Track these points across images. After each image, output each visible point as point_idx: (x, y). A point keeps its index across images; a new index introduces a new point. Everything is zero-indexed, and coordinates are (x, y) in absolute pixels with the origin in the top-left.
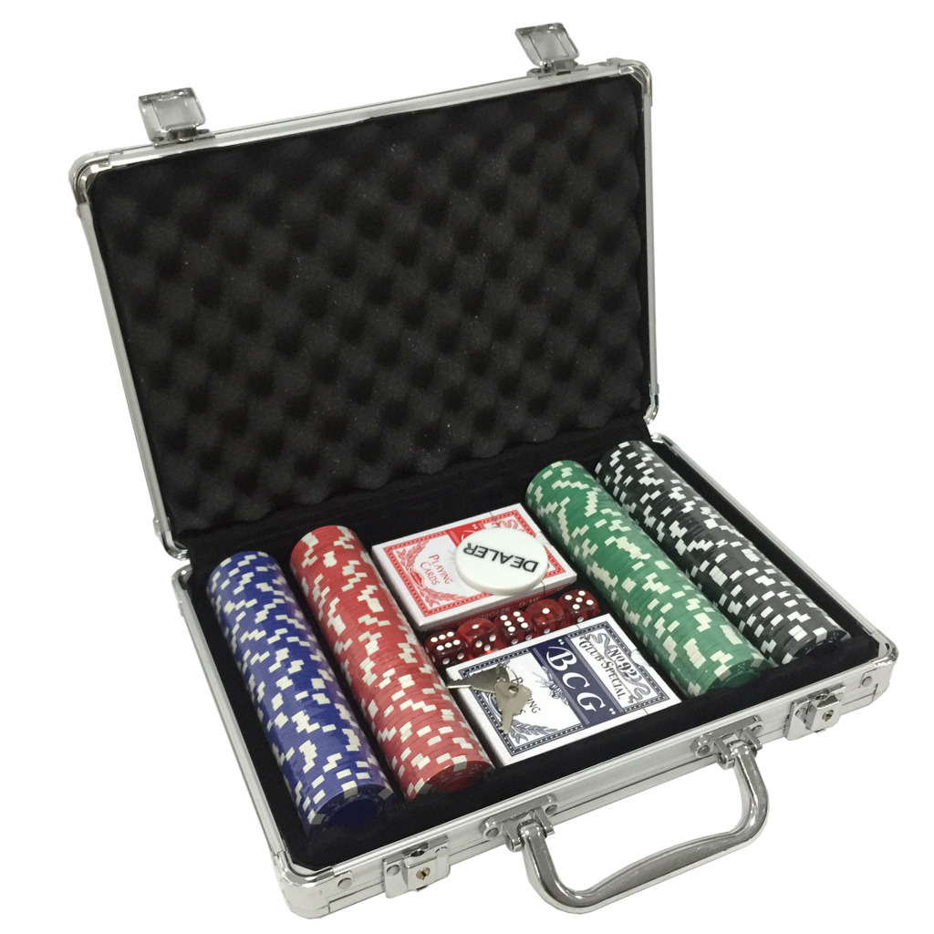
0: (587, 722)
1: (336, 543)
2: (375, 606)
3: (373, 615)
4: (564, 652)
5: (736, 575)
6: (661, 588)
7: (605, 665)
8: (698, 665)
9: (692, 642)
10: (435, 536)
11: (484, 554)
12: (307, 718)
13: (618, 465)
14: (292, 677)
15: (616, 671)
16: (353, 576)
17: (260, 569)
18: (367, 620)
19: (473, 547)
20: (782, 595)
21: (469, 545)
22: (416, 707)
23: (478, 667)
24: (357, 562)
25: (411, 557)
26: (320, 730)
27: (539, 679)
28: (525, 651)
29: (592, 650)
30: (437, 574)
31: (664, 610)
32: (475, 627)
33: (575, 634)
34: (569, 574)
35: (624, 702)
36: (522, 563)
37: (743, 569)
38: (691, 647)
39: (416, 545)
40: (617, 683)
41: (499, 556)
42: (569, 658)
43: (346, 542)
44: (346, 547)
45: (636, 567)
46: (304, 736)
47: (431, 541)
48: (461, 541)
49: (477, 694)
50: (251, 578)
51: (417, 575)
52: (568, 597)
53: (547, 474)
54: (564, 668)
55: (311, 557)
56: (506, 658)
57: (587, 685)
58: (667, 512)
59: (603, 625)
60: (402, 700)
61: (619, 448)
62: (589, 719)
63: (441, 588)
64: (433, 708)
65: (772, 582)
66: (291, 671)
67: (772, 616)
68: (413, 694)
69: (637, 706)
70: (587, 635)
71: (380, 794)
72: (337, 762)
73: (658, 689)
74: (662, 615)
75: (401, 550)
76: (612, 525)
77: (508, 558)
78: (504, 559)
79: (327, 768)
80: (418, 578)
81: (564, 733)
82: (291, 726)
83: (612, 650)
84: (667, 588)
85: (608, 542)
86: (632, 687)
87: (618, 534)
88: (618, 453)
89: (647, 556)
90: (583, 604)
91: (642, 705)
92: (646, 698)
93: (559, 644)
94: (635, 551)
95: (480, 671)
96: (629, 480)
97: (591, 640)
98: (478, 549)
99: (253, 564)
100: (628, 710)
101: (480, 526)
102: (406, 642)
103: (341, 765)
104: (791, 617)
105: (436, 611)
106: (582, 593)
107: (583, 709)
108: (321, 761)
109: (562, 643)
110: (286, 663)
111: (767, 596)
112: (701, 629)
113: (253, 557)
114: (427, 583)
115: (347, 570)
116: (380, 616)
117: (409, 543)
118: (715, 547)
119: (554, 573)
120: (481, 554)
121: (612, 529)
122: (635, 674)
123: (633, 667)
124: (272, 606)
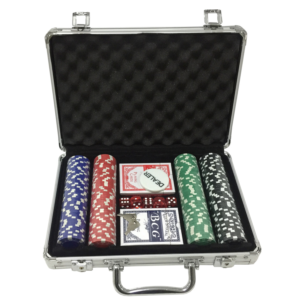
0: (151, 240)
1: (106, 161)
2: (106, 184)
3: (104, 187)
4: (157, 215)
5: (221, 209)
6: (194, 206)
7: (167, 224)
8: (192, 235)
9: (194, 226)
10: (139, 166)
11: (150, 176)
12: (70, 212)
13: (206, 160)
14: (72, 198)
15: (169, 227)
16: (105, 173)
17: (81, 162)
18: (101, 188)
19: (147, 173)
20: (231, 221)
21: (147, 172)
22: (100, 219)
23: (129, 212)
24: (108, 168)
25: (129, 170)
26: (71, 217)
27: (145, 222)
28: (146, 212)
29: (166, 218)
30: (133, 178)
31: (191, 213)
32: (136, 199)
33: (163, 211)
34: (173, 191)
35: (166, 238)
36: (159, 183)
37: (224, 208)
38: (193, 228)
39: (132, 167)
40: (167, 231)
41: (154, 179)
42: (157, 218)
43: (109, 161)
44: (108, 162)
45: (190, 196)
46: (66, 217)
47: (137, 167)
48: (146, 170)
49: (124, 220)
50: (77, 164)
51: (128, 177)
52: (169, 198)
53: (181, 156)
54: (154, 221)
55: (97, 162)
56: (139, 212)
57: (158, 228)
58: (212, 180)
59: (173, 211)
60: (98, 216)
61: (208, 154)
62: (153, 239)
63: (132, 183)
64: (105, 221)
65: (230, 215)
66: (73, 196)
67: (224, 227)
68: (102, 215)
69: (169, 240)
70: (167, 212)
71: (79, 241)
72: (70, 228)
73: (178, 237)
74: (190, 214)
75: (127, 167)
76: (191, 180)
77: (156, 180)
78: (155, 180)
79: (67, 229)
80: (127, 178)
81: (143, 241)
82: (65, 213)
83: (172, 220)
84: (195, 206)
85: (187, 185)
86: (171, 234)
87: (191, 184)
88: (207, 156)
89: (196, 194)
90: (172, 202)
91: (171, 240)
92: (173, 238)
93: (157, 213)
94: (192, 191)
95: (129, 213)
96: (207, 166)
97: (167, 214)
98: (149, 175)
99: (80, 160)
100: (166, 240)
101: (154, 167)
102: (109, 198)
103: (71, 230)
104: (229, 229)
105: (127, 190)
106: (174, 198)
107: (152, 236)
108: (67, 226)
109: (158, 213)
110: (73, 194)
111: (226, 220)
112: (198, 224)
113: (81, 158)
114: (129, 180)
115: (104, 170)
116: (106, 188)
117: (130, 166)
118: (220, 197)
119: (169, 189)
120: (149, 176)
121: (190, 181)
122: (174, 230)
123: (175, 228)
124: (78, 175)
